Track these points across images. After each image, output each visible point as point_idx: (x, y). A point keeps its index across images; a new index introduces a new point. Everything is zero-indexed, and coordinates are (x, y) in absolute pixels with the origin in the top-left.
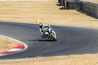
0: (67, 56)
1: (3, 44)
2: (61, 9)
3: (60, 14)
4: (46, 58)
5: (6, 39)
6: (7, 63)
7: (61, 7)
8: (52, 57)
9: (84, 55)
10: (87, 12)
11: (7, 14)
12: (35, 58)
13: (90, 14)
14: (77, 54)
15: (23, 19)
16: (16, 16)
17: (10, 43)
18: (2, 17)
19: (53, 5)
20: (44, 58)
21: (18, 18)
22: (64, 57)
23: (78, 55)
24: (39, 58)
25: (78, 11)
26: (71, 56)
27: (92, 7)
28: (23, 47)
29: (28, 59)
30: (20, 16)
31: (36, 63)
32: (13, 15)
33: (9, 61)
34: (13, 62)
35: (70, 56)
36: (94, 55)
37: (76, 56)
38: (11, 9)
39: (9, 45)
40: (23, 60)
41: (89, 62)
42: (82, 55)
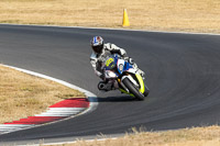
1: (22, 94)
4: (159, 134)
8: (177, 131)
15: (80, 15)
16: (58, 6)
17: (45, 91)
18: (13, 11)
20: (152, 134)
21: (63, 12)
24: (139, 135)
30: (70, 8)
32: (48, 5)
33: (45, 145)
39: (42, 98)
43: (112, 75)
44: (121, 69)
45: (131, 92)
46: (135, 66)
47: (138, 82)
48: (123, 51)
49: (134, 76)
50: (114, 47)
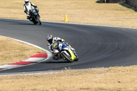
0: (107, 69)
1: (18, 51)
3: (97, 9)
4: (77, 70)
5: (22, 44)
6: (23, 77)
8: (85, 70)
9: (131, 67)
10: (135, 7)
12: (62, 71)
14: (120, 66)
15: (46, 16)
17: (27, 50)
20: (74, 71)
22: (102, 69)
23: (122, 67)
24: (68, 71)
25: (123, 5)
26: (113, 68)
28: (45, 56)
29: (51, 73)
31: (63, 77)
33: (25, 74)
34: (31, 76)
35: (110, 68)
37: (119, 68)
39: (26, 53)
40: (46, 73)
42: (127, 68)
43: (57, 51)
47: (70, 54)
48: (62, 40)
49: (67, 51)
50: (59, 39)
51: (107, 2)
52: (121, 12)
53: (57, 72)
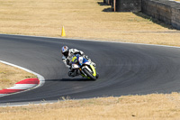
0: (117, 98)
2: (105, 10)
3: (103, 21)
4: (78, 101)
5: (5, 66)
6: (7, 110)
7: (106, 7)
8: (88, 100)
9: (149, 96)
10: (154, 17)
11: (7, 19)
12: (58, 102)
13: (159, 20)
14: (135, 94)
15: (37, 29)
16: (24, 23)
17: (13, 74)
19: (92, 3)
20: (74, 101)
21: (27, 27)
22: (111, 99)
23: (137, 96)
24: (66, 102)
25: (137, 14)
26: (125, 97)
27: (163, 8)
28: (36, 81)
30: (31, 25)
31: (59, 110)
32: (18, 23)
33: (10, 106)
34: (17, 109)
35: (122, 97)
36: (166, 96)
37: (133, 97)
38: (15, 11)
39: (11, 78)
40: (37, 104)
41: (158, 109)
42: (144, 97)
43: (76, 66)
44: (81, 62)
45: (88, 76)
46: (90, 61)
51: (117, 11)
52: (136, 23)
53: (51, 103)
